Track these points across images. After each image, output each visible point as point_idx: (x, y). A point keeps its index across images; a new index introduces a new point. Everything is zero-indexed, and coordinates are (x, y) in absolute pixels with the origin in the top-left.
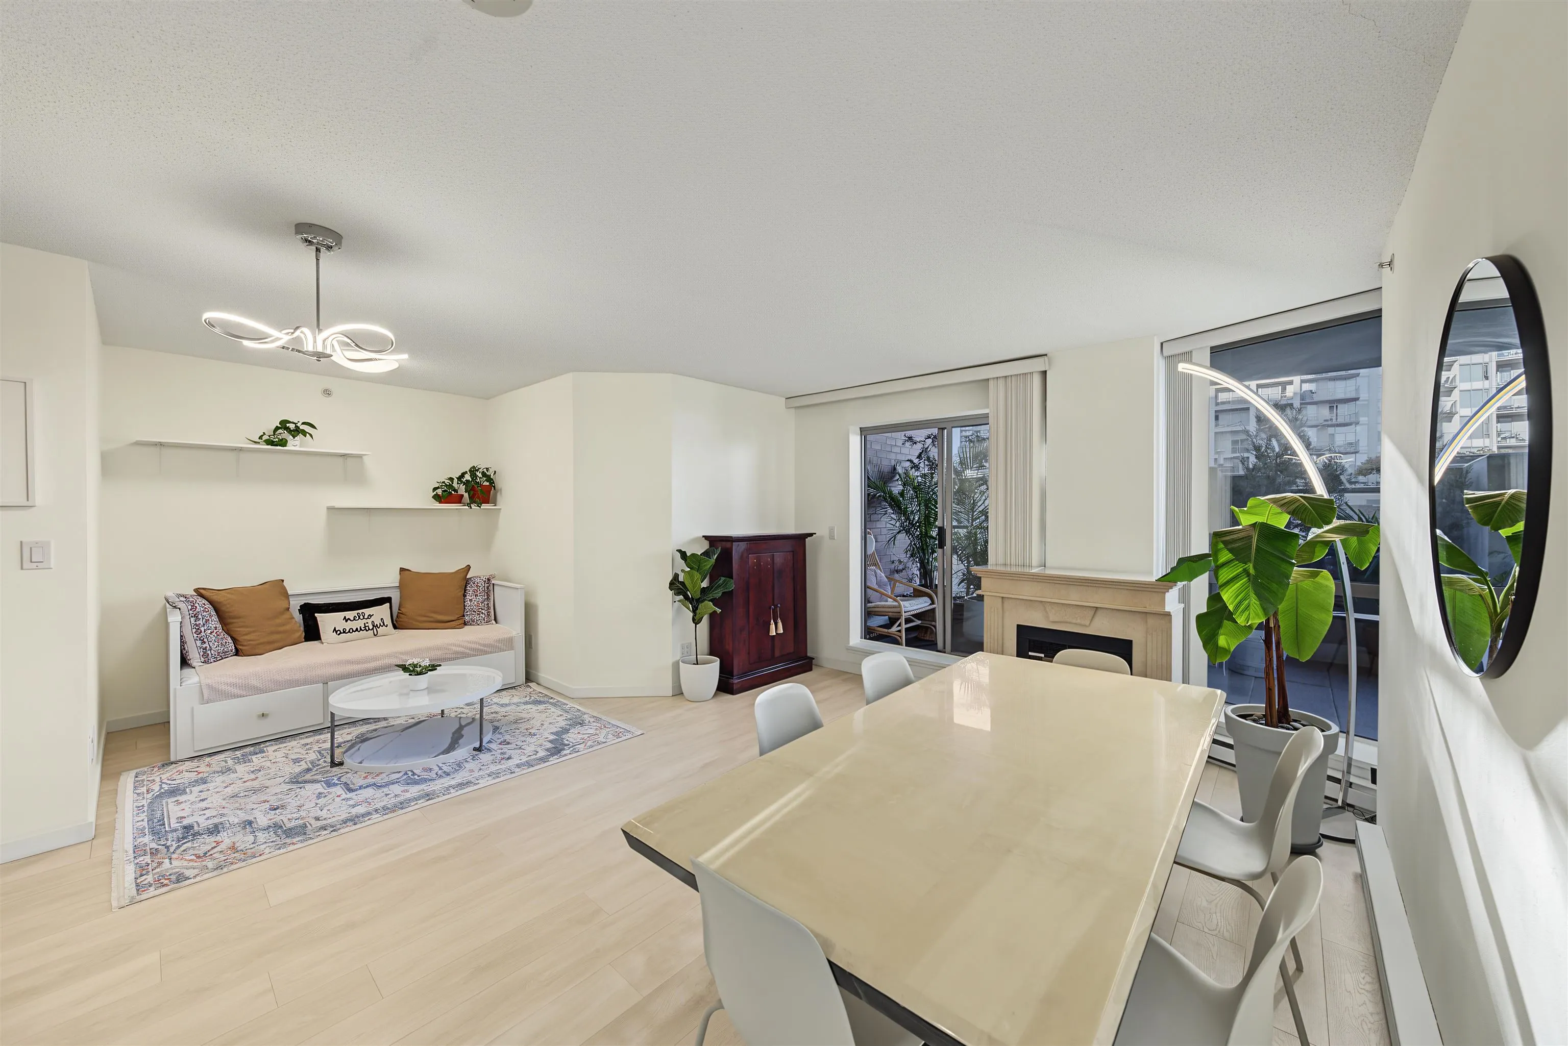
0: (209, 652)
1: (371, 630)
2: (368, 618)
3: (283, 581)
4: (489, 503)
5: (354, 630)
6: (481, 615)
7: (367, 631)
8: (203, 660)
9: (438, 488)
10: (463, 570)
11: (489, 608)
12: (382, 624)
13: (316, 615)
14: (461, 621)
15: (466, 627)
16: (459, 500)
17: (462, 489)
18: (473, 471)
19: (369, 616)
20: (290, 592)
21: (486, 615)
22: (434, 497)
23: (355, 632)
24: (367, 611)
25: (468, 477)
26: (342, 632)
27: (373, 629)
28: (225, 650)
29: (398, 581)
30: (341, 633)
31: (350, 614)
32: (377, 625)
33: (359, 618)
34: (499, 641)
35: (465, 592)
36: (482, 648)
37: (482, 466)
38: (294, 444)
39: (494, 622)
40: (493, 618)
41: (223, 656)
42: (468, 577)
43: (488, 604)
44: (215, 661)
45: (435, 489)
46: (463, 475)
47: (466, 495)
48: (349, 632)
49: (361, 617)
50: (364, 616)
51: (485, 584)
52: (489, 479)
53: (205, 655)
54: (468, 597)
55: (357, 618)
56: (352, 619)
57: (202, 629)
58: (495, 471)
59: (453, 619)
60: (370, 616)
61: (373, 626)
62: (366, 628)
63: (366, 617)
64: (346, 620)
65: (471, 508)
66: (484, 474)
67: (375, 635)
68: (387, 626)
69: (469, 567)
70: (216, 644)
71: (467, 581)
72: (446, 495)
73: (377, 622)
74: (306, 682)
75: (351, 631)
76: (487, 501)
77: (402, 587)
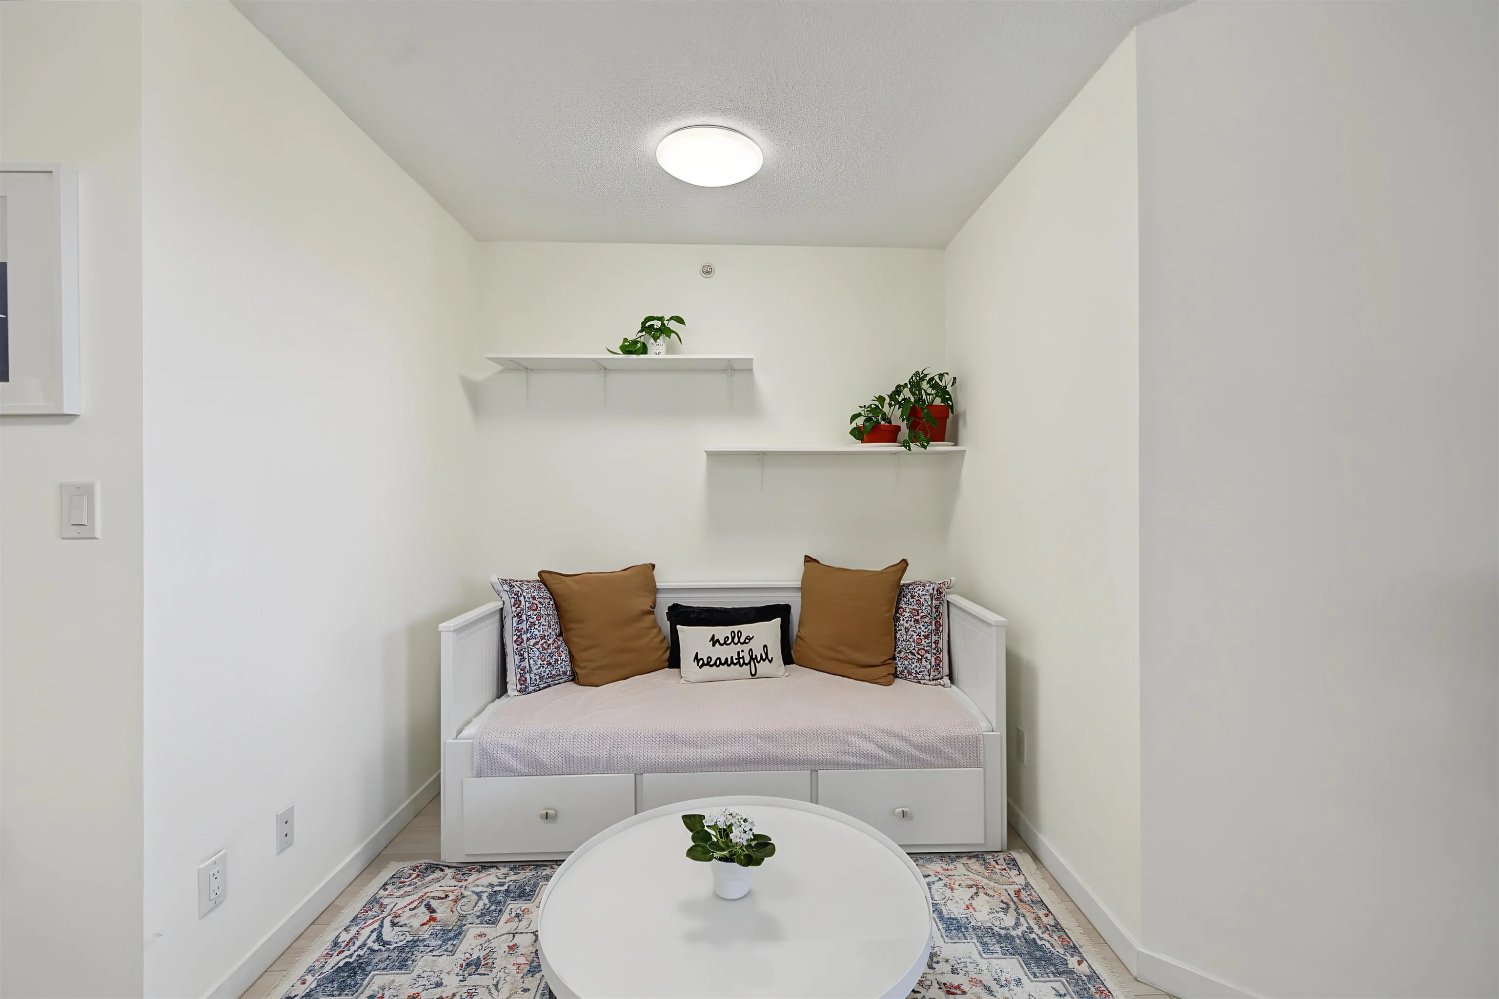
0: (527, 676)
1: (747, 664)
2: (745, 642)
3: (653, 566)
4: (943, 440)
5: (723, 661)
6: (924, 663)
7: (741, 666)
8: (519, 687)
9: (859, 415)
10: (895, 568)
11: (939, 651)
12: (764, 657)
13: (678, 626)
14: (890, 669)
15: (897, 680)
16: (889, 434)
17: (895, 415)
18: (916, 383)
19: (746, 638)
20: (659, 585)
21: (933, 663)
22: (852, 433)
23: (723, 665)
24: (746, 629)
25: (906, 393)
26: (706, 662)
27: (749, 663)
28: (554, 672)
29: (801, 578)
30: (703, 665)
31: (722, 632)
32: (756, 656)
33: (733, 641)
34: (950, 741)
35: (897, 612)
36: (918, 753)
37: (933, 372)
38: (658, 349)
39: (946, 680)
40: (946, 671)
41: (547, 682)
42: (902, 582)
43: (936, 642)
44: (535, 691)
45: (854, 417)
46: (898, 390)
47: (904, 425)
48: (715, 664)
49: (736, 640)
50: (739, 638)
51: (932, 600)
52: (943, 392)
53: (522, 681)
54: (902, 622)
55: (730, 640)
56: (722, 642)
57: (524, 637)
58: (955, 379)
59: (873, 661)
60: (749, 638)
61: (751, 657)
62: (739, 661)
63: (742, 640)
64: (714, 641)
65: (910, 450)
66: (935, 386)
67: (752, 675)
68: (770, 661)
69: (904, 564)
70: (540, 662)
71: (900, 591)
72: (869, 428)
73: (758, 652)
74: (609, 766)
75: (719, 663)
76: (939, 437)
77: (806, 588)
